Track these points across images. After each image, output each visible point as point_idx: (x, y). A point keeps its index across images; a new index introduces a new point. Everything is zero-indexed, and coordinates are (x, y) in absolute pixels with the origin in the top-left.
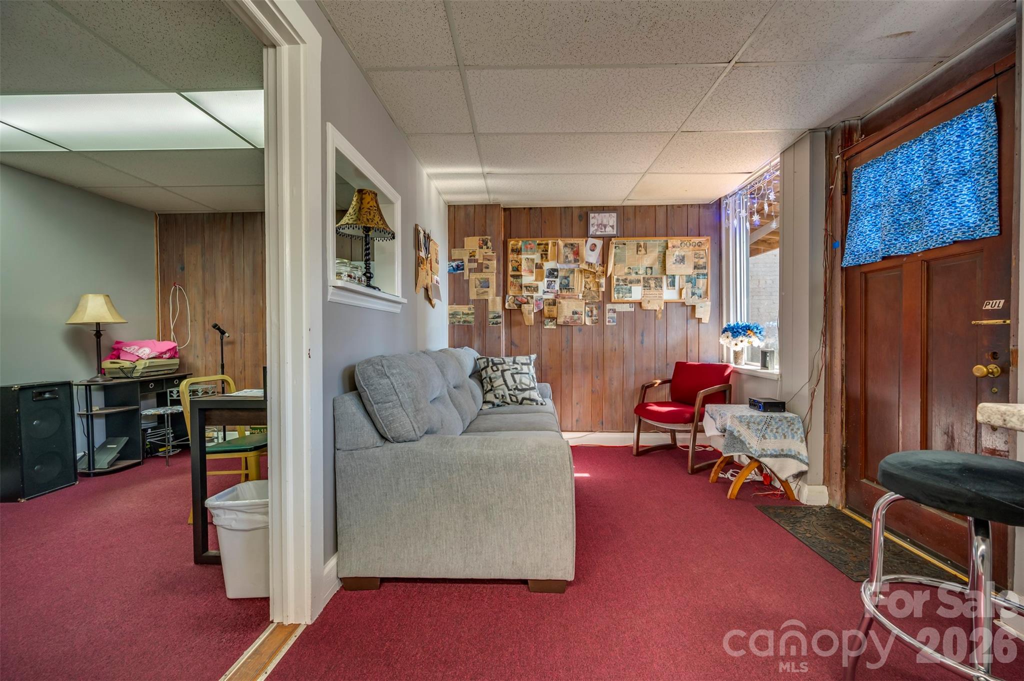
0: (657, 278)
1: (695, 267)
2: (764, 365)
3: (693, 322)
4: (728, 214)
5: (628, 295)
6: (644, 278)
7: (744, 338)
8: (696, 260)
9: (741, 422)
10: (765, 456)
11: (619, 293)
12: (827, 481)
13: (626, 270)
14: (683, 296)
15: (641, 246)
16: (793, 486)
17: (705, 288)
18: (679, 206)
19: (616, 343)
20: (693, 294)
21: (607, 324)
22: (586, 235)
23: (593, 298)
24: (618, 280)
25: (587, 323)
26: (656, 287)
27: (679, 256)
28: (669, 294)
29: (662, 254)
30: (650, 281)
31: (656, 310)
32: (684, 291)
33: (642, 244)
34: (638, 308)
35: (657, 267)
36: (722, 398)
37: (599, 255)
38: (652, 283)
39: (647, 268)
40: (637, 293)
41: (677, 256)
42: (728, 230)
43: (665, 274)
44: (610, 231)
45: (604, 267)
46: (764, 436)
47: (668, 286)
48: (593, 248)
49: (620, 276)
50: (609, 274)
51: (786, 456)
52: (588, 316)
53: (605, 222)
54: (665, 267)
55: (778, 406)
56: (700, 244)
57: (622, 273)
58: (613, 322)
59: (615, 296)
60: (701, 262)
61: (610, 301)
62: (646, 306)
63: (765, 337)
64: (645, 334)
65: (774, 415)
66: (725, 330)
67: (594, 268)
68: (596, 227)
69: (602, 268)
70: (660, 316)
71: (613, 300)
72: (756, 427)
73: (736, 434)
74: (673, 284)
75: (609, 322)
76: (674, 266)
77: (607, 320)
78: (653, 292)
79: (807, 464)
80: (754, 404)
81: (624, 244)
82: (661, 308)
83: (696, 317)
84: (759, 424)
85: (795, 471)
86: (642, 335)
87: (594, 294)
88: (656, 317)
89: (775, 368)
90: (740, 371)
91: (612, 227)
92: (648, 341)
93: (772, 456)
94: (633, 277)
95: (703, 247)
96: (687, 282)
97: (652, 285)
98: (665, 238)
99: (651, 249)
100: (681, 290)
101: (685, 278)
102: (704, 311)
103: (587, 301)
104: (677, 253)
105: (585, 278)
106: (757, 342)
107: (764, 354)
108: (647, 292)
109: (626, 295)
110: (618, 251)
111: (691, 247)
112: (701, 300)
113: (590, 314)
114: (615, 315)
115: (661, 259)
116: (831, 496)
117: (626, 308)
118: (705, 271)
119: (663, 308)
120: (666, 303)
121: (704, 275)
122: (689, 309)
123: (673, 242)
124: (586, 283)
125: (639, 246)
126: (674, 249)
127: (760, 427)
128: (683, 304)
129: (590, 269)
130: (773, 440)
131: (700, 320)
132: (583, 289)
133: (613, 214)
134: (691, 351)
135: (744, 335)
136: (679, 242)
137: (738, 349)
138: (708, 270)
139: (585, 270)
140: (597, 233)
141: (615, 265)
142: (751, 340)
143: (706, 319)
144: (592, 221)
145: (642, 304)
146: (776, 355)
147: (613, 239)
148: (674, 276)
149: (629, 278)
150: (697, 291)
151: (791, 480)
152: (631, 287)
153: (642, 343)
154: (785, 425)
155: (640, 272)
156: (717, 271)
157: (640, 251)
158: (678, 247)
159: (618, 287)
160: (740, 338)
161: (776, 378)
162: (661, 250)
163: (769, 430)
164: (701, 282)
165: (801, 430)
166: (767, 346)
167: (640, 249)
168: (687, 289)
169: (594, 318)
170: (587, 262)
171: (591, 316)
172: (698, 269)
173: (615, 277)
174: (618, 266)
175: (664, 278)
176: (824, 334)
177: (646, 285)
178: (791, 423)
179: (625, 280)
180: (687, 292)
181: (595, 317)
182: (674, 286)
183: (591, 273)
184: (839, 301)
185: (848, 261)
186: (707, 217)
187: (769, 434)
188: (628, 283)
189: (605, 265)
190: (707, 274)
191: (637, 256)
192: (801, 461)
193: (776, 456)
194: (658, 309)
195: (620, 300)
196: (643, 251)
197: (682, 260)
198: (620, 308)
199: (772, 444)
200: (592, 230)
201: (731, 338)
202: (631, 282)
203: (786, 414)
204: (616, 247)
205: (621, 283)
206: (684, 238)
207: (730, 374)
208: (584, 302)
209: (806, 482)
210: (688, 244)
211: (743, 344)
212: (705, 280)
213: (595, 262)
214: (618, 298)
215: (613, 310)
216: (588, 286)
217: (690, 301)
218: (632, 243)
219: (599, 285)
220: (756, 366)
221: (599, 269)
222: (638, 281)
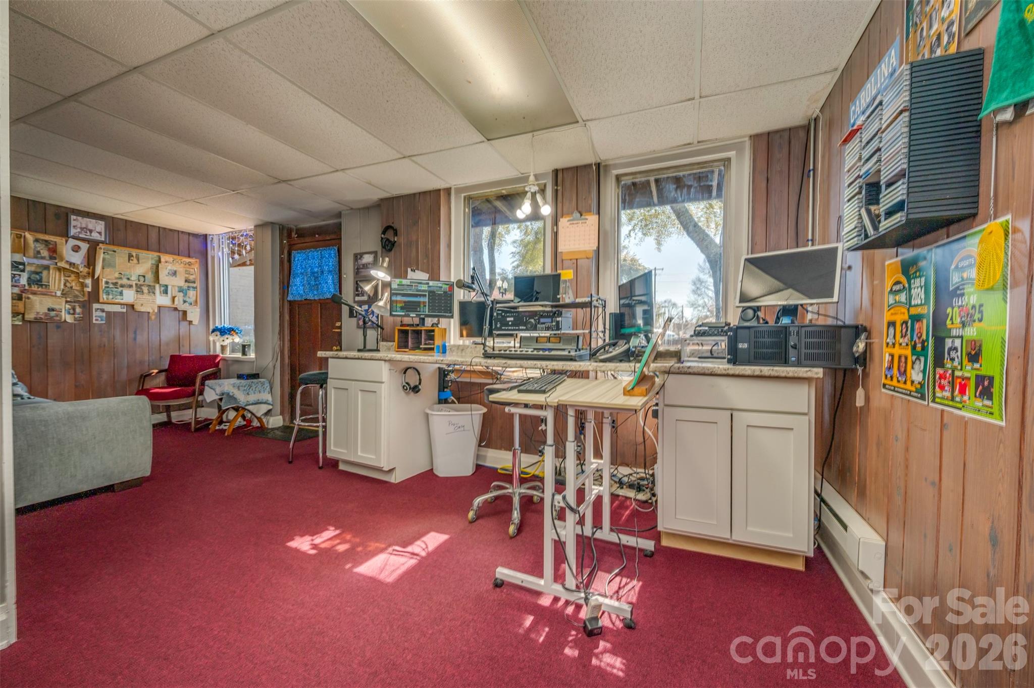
0: (150, 286)
1: (186, 281)
2: (244, 353)
3: (184, 324)
4: (214, 246)
5: (119, 297)
6: (136, 284)
7: (229, 336)
8: (187, 276)
9: (234, 387)
10: (249, 405)
11: (109, 295)
12: (282, 413)
13: (117, 275)
14: (176, 302)
15: (132, 256)
16: (264, 420)
17: (194, 298)
18: (171, 230)
19: (105, 340)
20: (185, 302)
21: (94, 322)
22: (66, 234)
23: (76, 296)
24: (107, 283)
25: (67, 320)
26: (149, 292)
27: (171, 270)
28: (163, 300)
29: (155, 268)
30: (143, 287)
31: (149, 313)
32: (176, 299)
33: (134, 254)
34: (130, 310)
35: (150, 276)
36: (215, 376)
37: (84, 257)
38: (145, 289)
39: (139, 276)
40: (129, 296)
41: (169, 270)
42: (213, 258)
43: (159, 283)
44: (95, 236)
45: (89, 268)
46: (248, 394)
47: (161, 292)
48: (76, 249)
49: (109, 279)
50: (96, 277)
51: (261, 403)
52: (69, 313)
53: (90, 227)
54: (158, 277)
55: (255, 376)
56: (190, 264)
57: (112, 277)
58: (102, 320)
59: (103, 297)
60: (191, 278)
61: (98, 301)
62: (138, 308)
63: (243, 335)
64: (138, 332)
65: (254, 381)
66: (213, 331)
67: (78, 268)
68: (79, 230)
69: (87, 269)
70: (153, 317)
71: (101, 300)
72: (243, 388)
73: (231, 394)
74: (166, 292)
75: (96, 320)
76: (167, 278)
77: (94, 318)
78: (146, 296)
79: (272, 405)
80: (240, 377)
81: (115, 251)
82: (154, 311)
83: (188, 319)
84: (245, 386)
85: (265, 411)
86: (135, 333)
87: (77, 293)
88: (149, 318)
89: (252, 355)
90: (227, 359)
91: (100, 233)
92: (141, 338)
93: (253, 404)
94: (125, 281)
95: (193, 266)
96: (179, 292)
97: (144, 291)
98: (158, 254)
99: (144, 261)
100: (173, 298)
101: (177, 289)
102: (195, 314)
103: (68, 299)
104: (169, 268)
105: (65, 276)
106: (237, 340)
107: (244, 347)
108: (140, 296)
109: (117, 297)
110: (107, 256)
111: (182, 265)
112: (191, 307)
113: (72, 311)
114: (104, 314)
115: (154, 270)
116: (284, 420)
117: (117, 309)
118: (195, 285)
119: (156, 311)
120: (159, 307)
121: (194, 288)
122: (181, 313)
123: (164, 258)
124: (66, 281)
125: (130, 256)
126: (167, 264)
127: (245, 388)
128: (176, 309)
129: (72, 269)
130: (253, 395)
131: (190, 322)
132: (62, 287)
133: (100, 222)
134: (183, 346)
135: (229, 334)
136: (172, 259)
137: (225, 344)
138: (197, 284)
139: (64, 269)
140: (80, 236)
141: (103, 268)
142: (234, 337)
143: (196, 322)
144: (73, 223)
145: (135, 307)
146: (253, 347)
147: (101, 245)
148: (166, 286)
149: (120, 282)
150: (187, 300)
151: (263, 417)
152: (122, 291)
153: (135, 339)
154: (260, 385)
155: (132, 278)
156: (204, 286)
157: (132, 260)
158: (169, 263)
159: (107, 289)
160: (226, 336)
161: (253, 360)
162: (154, 262)
163: (251, 390)
164: (192, 293)
165: (269, 387)
166: (244, 342)
167: (132, 258)
168: (180, 297)
169: (76, 316)
170: (67, 261)
171: (74, 314)
172: (189, 282)
173: (104, 280)
174: (107, 270)
175: (157, 286)
176: (280, 334)
177: (139, 290)
178: (263, 384)
179: (115, 284)
180: (179, 299)
181: (79, 314)
182: (167, 293)
183: (73, 272)
184: (287, 317)
185: (290, 298)
186: (196, 244)
187: (251, 392)
188: (118, 287)
189: (91, 267)
190: (196, 288)
191: (129, 264)
192: (269, 404)
193: (255, 404)
194: (151, 311)
195: (110, 301)
196: (135, 261)
197: (175, 273)
198: (109, 308)
199: (252, 398)
200: (73, 232)
201: (219, 336)
202: (122, 286)
203: (260, 380)
204: (104, 253)
205: (111, 286)
206: (176, 257)
207: (219, 361)
208: (64, 299)
209: (271, 416)
210: (180, 262)
211: (228, 340)
212: (195, 292)
213: (79, 263)
214: (107, 299)
215: (101, 309)
216: (68, 285)
217: (182, 307)
218: (123, 252)
219: (83, 285)
220: (239, 355)
221: (83, 270)
222: (131, 286)
